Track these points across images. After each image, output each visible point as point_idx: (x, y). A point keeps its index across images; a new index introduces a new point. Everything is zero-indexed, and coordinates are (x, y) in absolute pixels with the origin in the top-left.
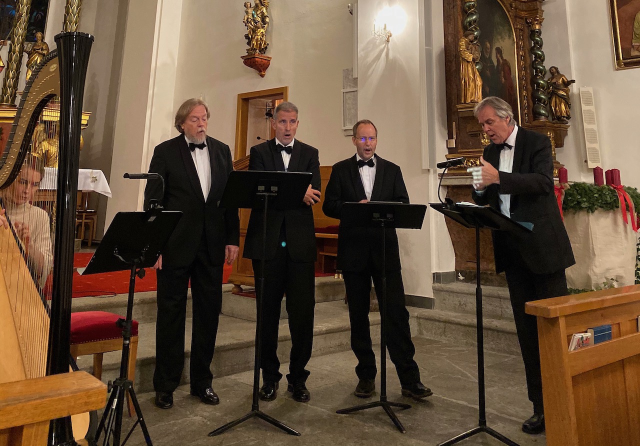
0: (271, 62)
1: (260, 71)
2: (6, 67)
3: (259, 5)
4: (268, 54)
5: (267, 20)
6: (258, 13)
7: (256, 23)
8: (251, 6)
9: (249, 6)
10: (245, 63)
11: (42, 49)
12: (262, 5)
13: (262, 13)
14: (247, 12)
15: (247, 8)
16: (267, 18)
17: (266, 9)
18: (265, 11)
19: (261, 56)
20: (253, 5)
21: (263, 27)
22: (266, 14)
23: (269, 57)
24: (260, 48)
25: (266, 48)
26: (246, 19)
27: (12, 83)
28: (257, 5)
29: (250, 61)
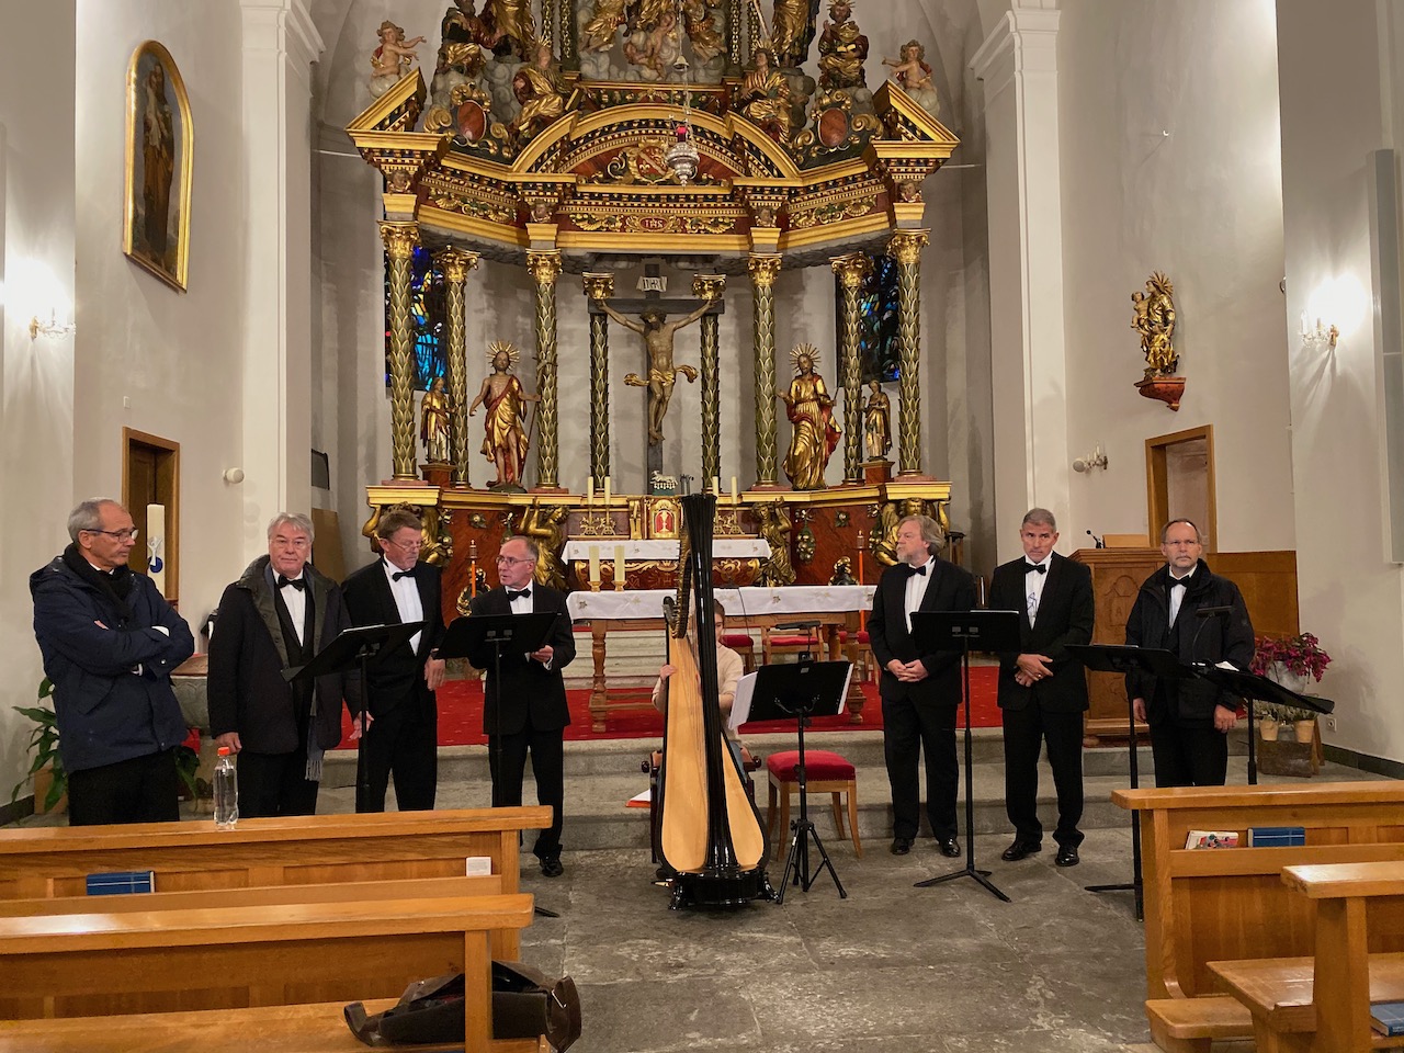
0: (1186, 385)
1: (1172, 403)
2: (844, 432)
3: (1157, 293)
4: (1181, 373)
5: (1171, 317)
6: (1156, 306)
7: (1151, 325)
8: (1143, 296)
9: (1140, 297)
10: (1141, 392)
11: (880, 404)
12: (1162, 293)
13: (1163, 307)
14: (1138, 311)
15: (1137, 303)
17: (1169, 298)
18: (1165, 301)
20: (1147, 295)
21: (1163, 331)
22: (1169, 307)
23: (1180, 379)
25: (1176, 363)
26: (1135, 321)
27: (854, 451)
28: (1153, 295)
29: (1147, 388)
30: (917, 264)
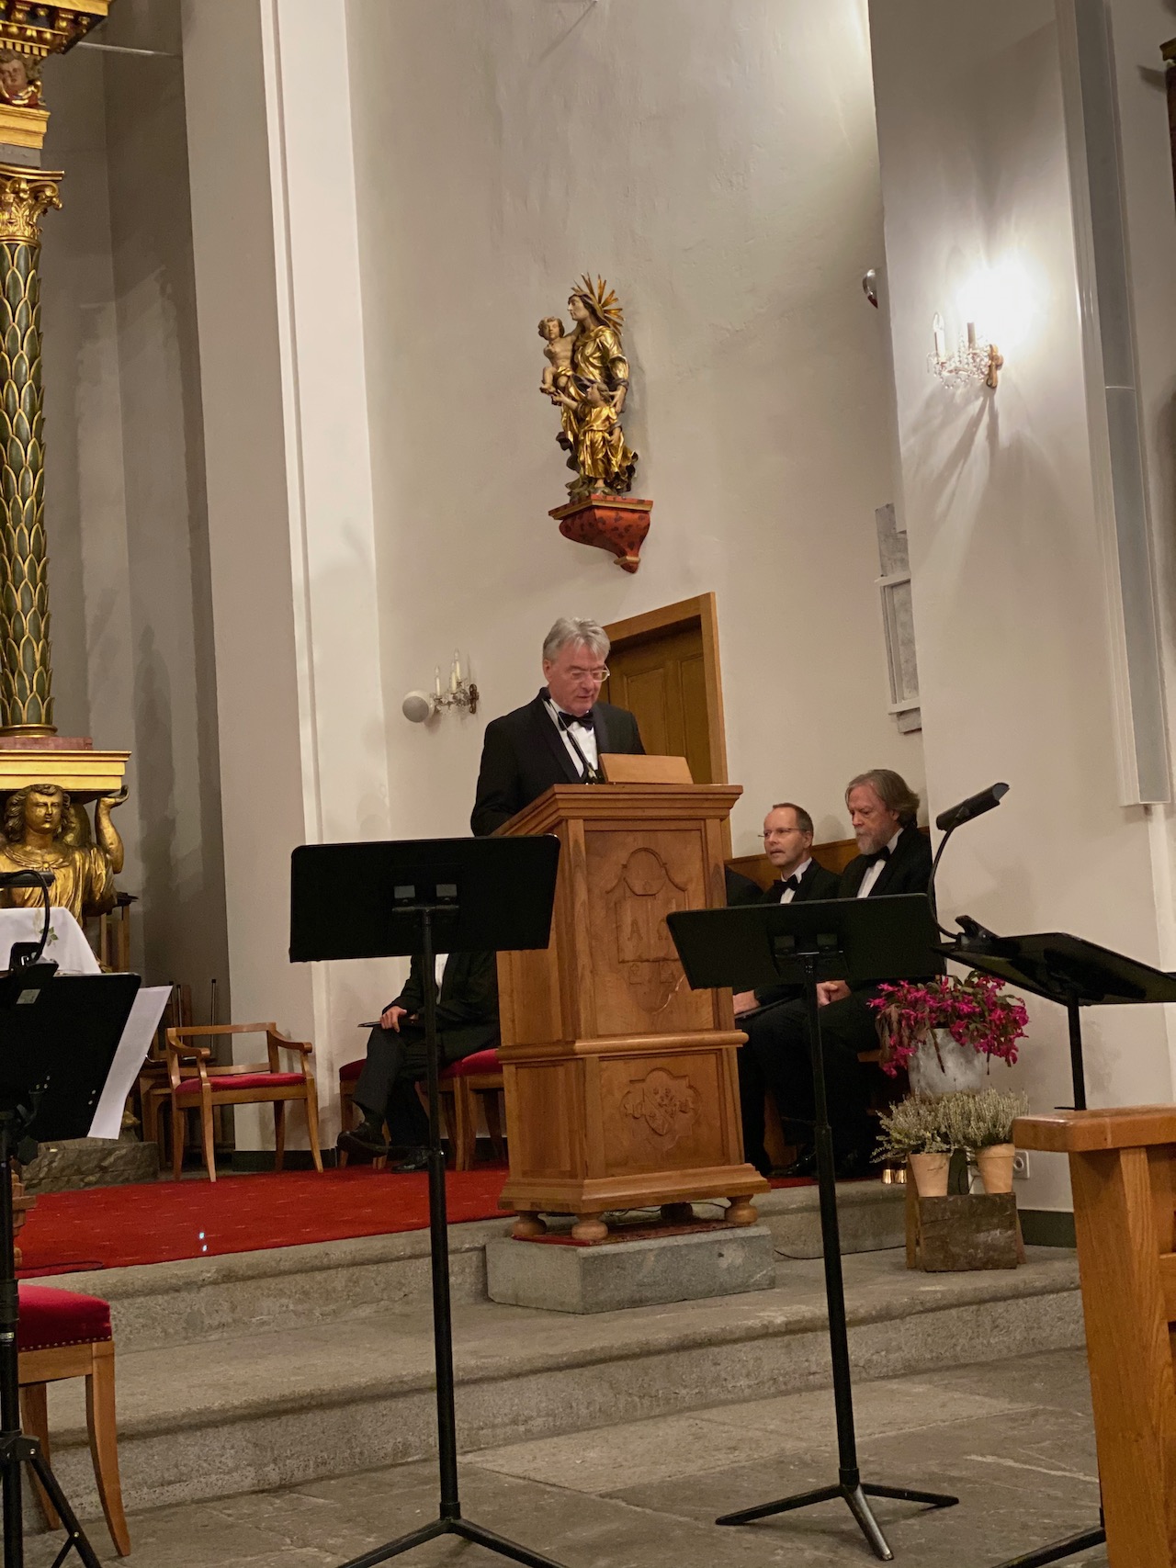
0: (653, 517)
1: (621, 553)
3: (590, 323)
5: (621, 372)
6: (589, 351)
7: (583, 387)
8: (562, 330)
9: (556, 330)
10: (566, 531)
12: (600, 322)
14: (551, 356)
15: (551, 340)
16: (621, 366)
17: (615, 334)
18: (608, 338)
19: (614, 501)
21: (609, 400)
22: (615, 352)
23: (641, 502)
24: (607, 471)
25: (631, 470)
26: (549, 379)
29: (578, 522)
30: (34, 248)
